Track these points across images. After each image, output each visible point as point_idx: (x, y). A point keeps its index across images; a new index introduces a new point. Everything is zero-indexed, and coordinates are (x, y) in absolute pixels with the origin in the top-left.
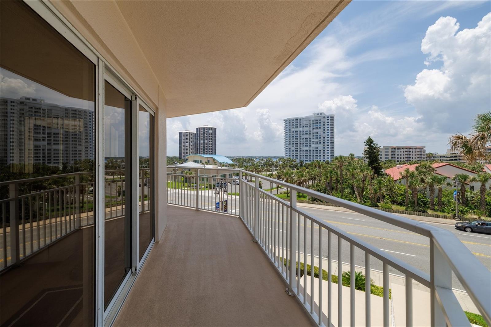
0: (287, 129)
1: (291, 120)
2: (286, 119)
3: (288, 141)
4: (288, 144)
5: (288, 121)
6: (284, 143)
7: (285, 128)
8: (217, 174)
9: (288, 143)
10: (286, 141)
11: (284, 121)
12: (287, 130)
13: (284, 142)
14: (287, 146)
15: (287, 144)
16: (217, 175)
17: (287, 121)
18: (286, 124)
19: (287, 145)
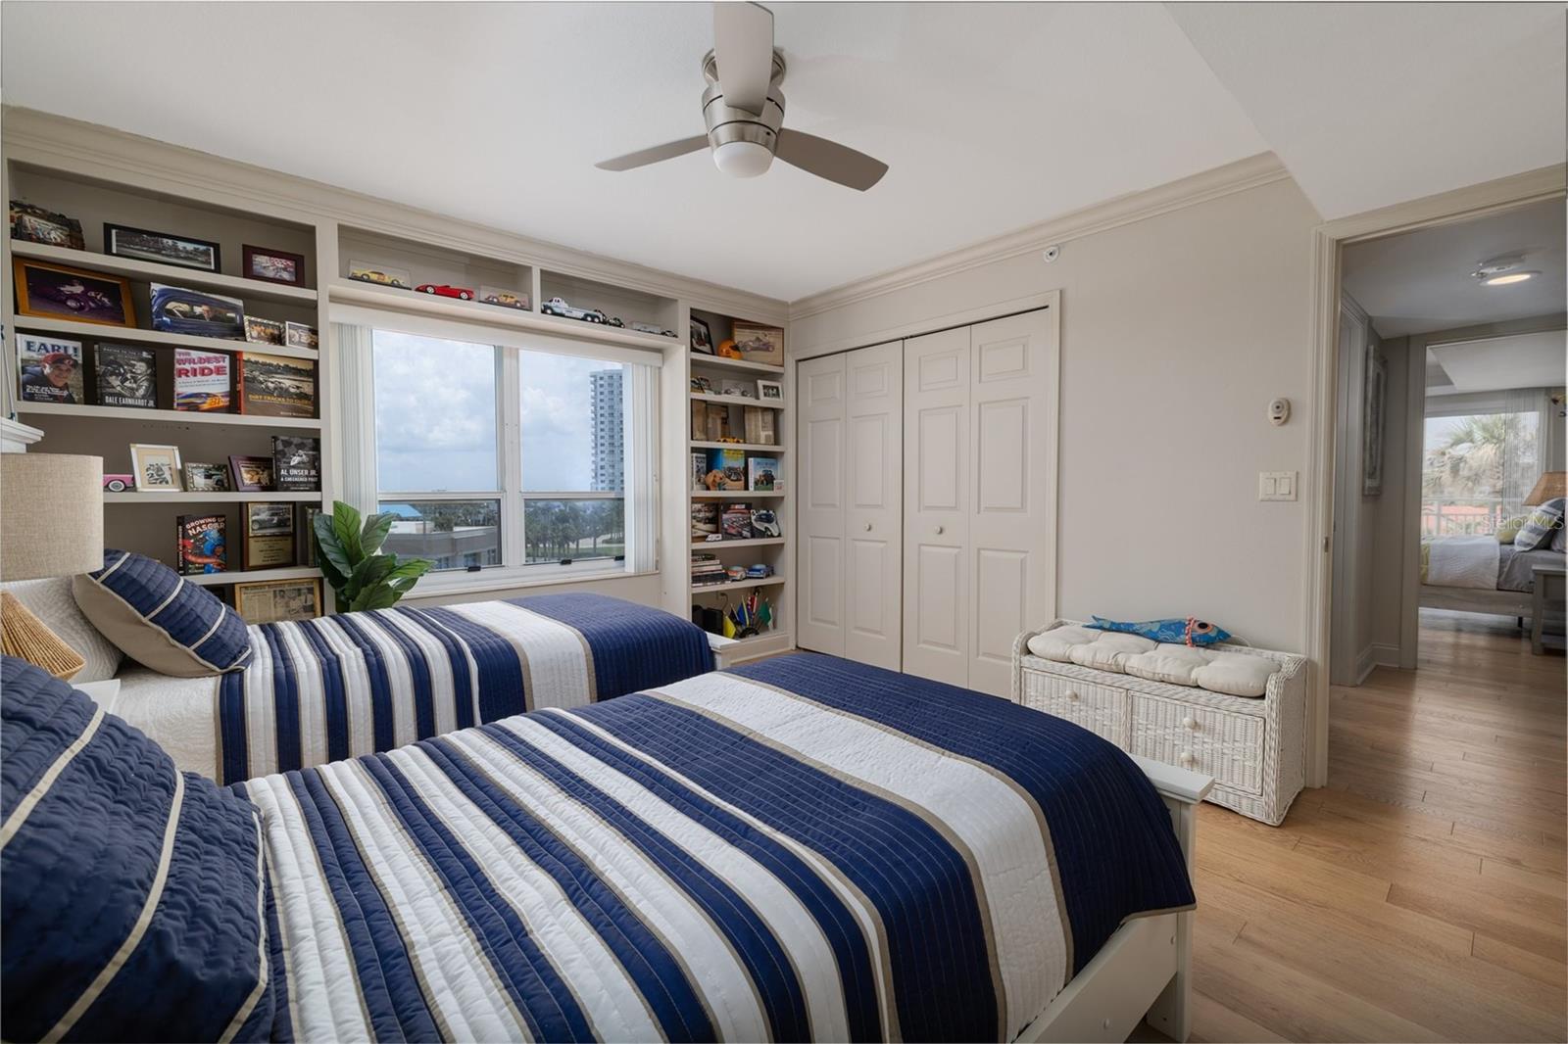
0: (602, 404)
1: (615, 377)
2: (599, 373)
3: (606, 441)
4: (607, 452)
5: (606, 377)
6: (593, 448)
7: (596, 402)
8: (453, 551)
9: (606, 449)
10: (600, 441)
11: (593, 379)
12: (602, 408)
13: (593, 445)
14: (602, 459)
15: (602, 452)
16: (453, 557)
17: (601, 378)
18: (600, 390)
19: (603, 456)
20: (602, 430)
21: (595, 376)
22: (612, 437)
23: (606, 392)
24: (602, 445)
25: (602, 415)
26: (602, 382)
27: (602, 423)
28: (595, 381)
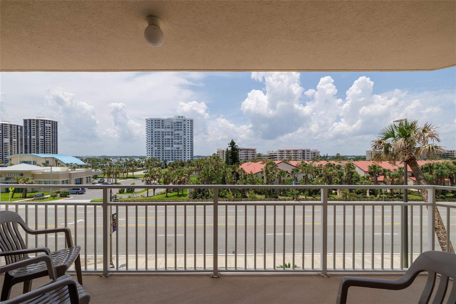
0: (149, 129)
1: (153, 120)
4: (150, 144)
5: (150, 121)
6: (146, 142)
7: (147, 128)
10: (148, 140)
11: (146, 121)
16: (70, 179)
17: (149, 121)
18: (148, 124)
19: (149, 145)
20: (149, 137)
21: (147, 120)
22: (152, 139)
23: (150, 125)
24: (149, 141)
25: (149, 132)
26: (149, 122)
27: (149, 135)
28: (147, 121)
